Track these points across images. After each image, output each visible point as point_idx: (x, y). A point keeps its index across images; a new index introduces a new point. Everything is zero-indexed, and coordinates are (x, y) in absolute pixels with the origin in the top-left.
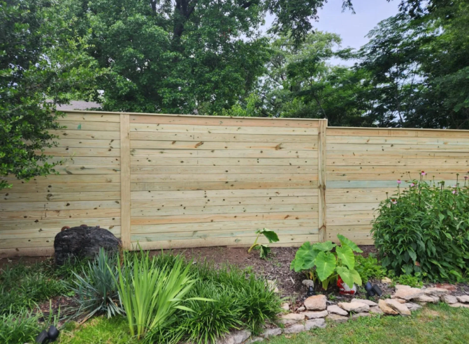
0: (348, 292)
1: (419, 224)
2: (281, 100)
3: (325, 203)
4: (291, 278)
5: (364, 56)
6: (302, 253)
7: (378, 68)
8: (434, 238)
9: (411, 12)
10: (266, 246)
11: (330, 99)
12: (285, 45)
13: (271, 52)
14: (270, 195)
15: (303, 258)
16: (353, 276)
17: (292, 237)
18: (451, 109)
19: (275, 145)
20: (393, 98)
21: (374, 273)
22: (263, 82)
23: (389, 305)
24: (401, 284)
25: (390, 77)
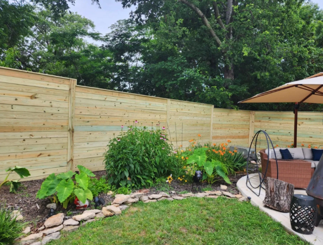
0: (83, 207)
1: (131, 153)
2: (46, 61)
3: (73, 143)
4: (37, 205)
5: (108, 41)
6: (48, 183)
7: (117, 52)
8: (139, 162)
9: (137, 20)
10: (16, 181)
11: (85, 66)
12: (50, 17)
13: (36, 19)
14: (24, 137)
15: (47, 187)
16: (86, 194)
17: (43, 171)
18: (155, 85)
19: (30, 95)
20: (126, 73)
21: (103, 189)
22: (30, 42)
23: (109, 210)
24: (119, 193)
25: (124, 59)
